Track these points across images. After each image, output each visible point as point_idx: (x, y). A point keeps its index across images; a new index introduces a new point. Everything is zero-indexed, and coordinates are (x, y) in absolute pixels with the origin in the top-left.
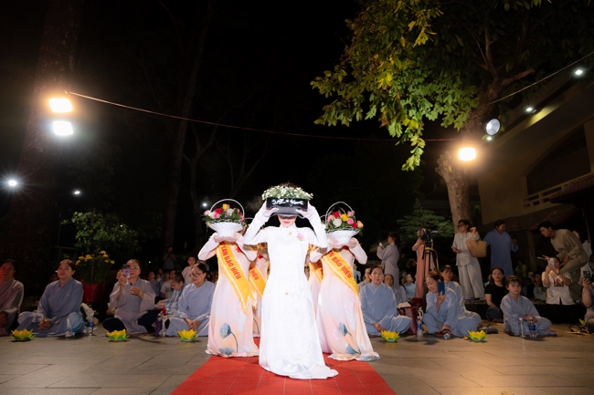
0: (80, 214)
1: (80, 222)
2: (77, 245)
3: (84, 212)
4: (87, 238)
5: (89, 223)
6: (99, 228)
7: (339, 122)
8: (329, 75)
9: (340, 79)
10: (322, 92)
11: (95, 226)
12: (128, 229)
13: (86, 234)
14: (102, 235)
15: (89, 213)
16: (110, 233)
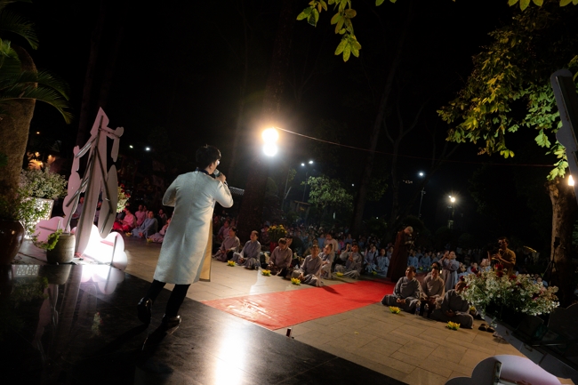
0: (313, 178)
1: (313, 184)
2: (309, 201)
3: (316, 177)
4: (317, 197)
5: (319, 185)
6: (325, 190)
7: (468, 139)
8: (454, 104)
9: (462, 108)
10: (444, 119)
11: (323, 187)
12: (346, 193)
13: (316, 194)
14: (327, 195)
15: (319, 178)
16: (333, 194)
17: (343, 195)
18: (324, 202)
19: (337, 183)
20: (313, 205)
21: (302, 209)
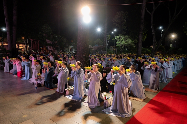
0: (117, 37)
1: (117, 39)
2: (117, 46)
3: (118, 36)
4: (120, 44)
5: (120, 39)
6: (123, 40)
12: (131, 40)
13: (119, 42)
14: (123, 42)
15: (120, 36)
16: (126, 42)
17: (130, 41)
18: (123, 45)
19: (127, 37)
20: (118, 47)
21: (114, 49)
